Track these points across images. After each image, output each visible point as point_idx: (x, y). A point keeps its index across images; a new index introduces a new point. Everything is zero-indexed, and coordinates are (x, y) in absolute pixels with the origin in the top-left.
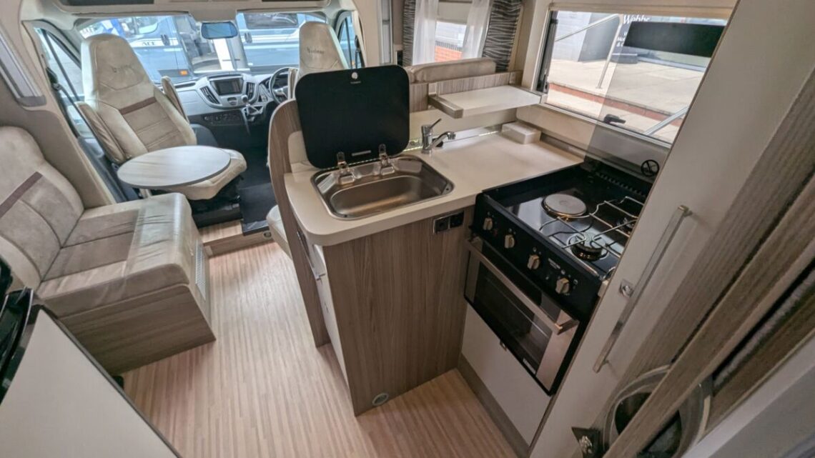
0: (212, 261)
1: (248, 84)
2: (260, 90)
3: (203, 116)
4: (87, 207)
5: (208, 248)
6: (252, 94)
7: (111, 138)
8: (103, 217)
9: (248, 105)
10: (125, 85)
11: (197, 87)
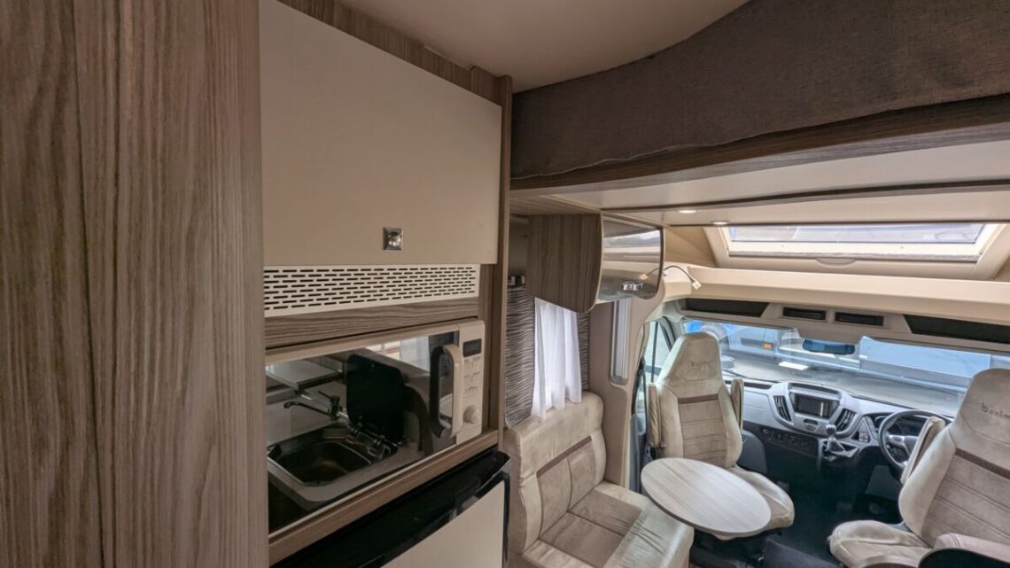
3: (762, 427)
4: (607, 479)
6: (846, 426)
8: (611, 499)
9: (831, 439)
10: (696, 378)
11: (770, 393)
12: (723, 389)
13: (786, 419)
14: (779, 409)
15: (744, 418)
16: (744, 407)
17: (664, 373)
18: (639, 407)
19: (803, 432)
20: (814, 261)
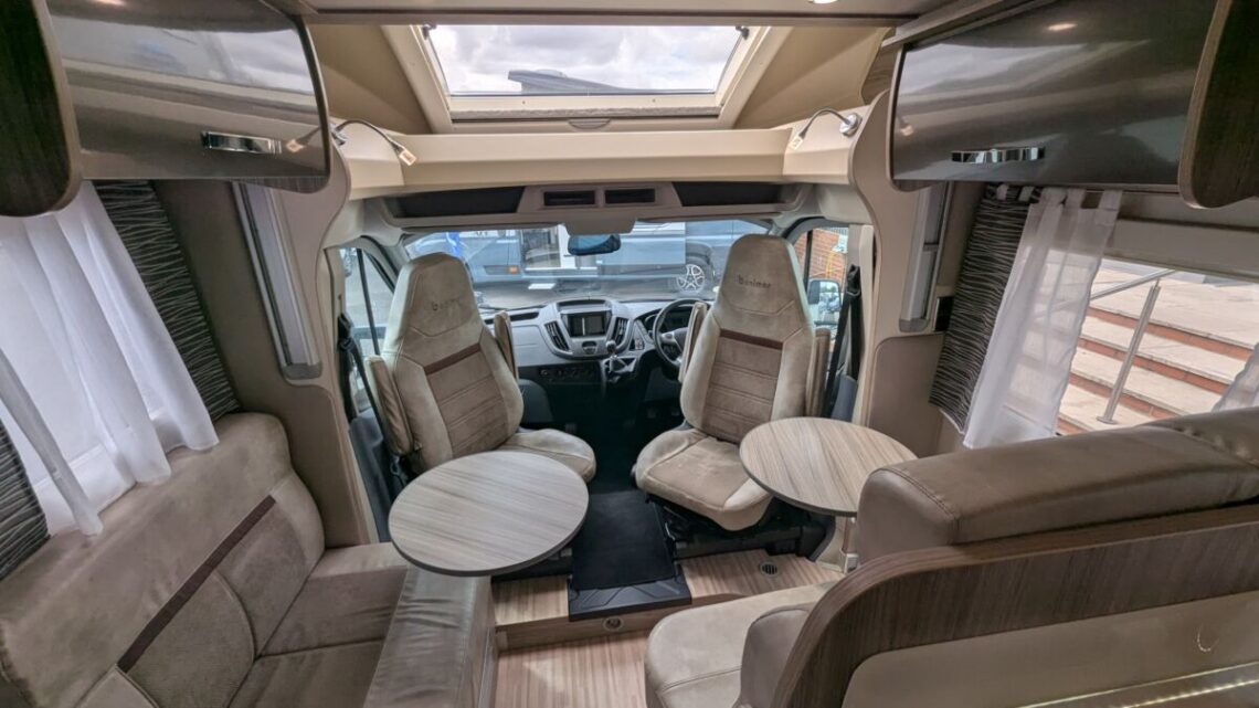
0: (504, 663)
1: (618, 319)
2: (634, 330)
3: (540, 368)
4: (332, 544)
5: (503, 636)
6: (622, 336)
7: (401, 414)
9: (612, 357)
10: (443, 329)
11: (540, 321)
12: (485, 332)
13: (563, 349)
14: (554, 339)
15: (519, 363)
16: (516, 349)
17: (391, 333)
18: (360, 402)
19: (582, 359)
20: (565, 124)
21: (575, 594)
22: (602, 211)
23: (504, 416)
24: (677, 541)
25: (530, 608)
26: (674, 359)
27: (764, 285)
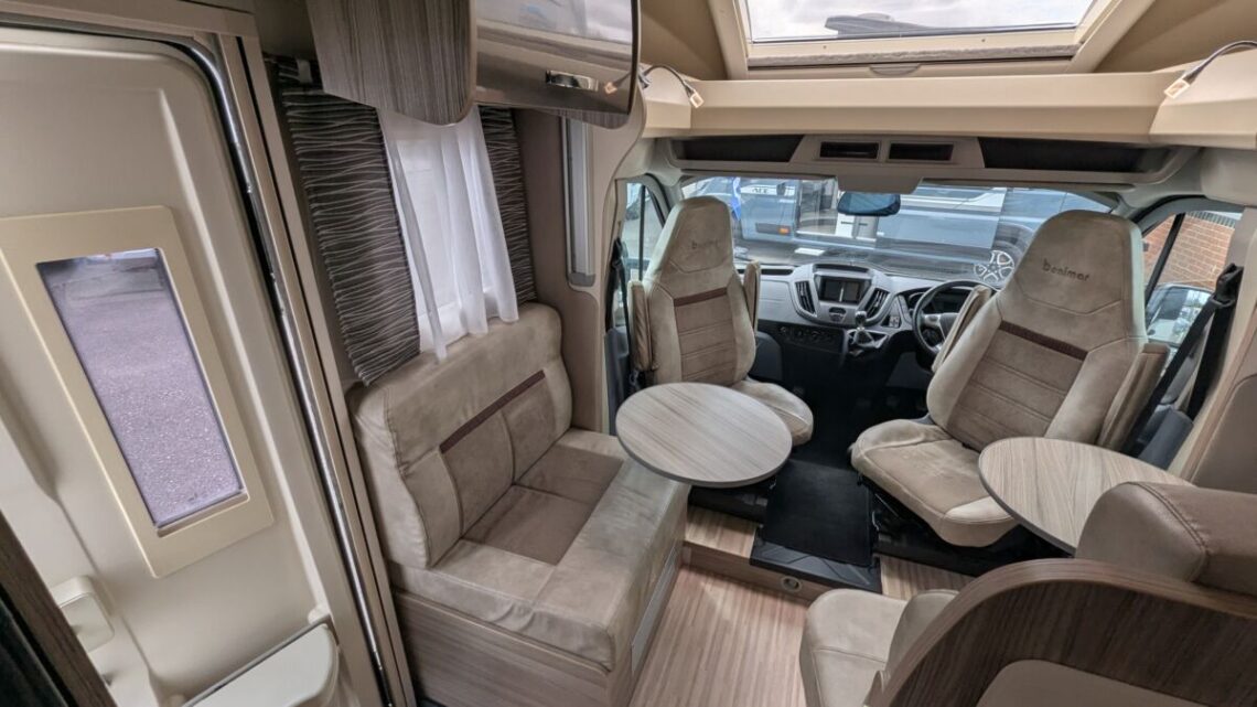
0: (683, 575)
1: (877, 291)
2: (893, 306)
3: (780, 325)
4: (577, 425)
5: (688, 552)
6: (877, 309)
7: (647, 335)
9: (860, 329)
11: (792, 279)
12: (734, 279)
13: (809, 310)
14: (802, 299)
16: (761, 301)
19: (829, 324)
20: (866, 70)
21: (760, 543)
22: (882, 167)
23: (734, 362)
24: (881, 532)
25: (717, 538)
26: (933, 345)
27: (1080, 275)
